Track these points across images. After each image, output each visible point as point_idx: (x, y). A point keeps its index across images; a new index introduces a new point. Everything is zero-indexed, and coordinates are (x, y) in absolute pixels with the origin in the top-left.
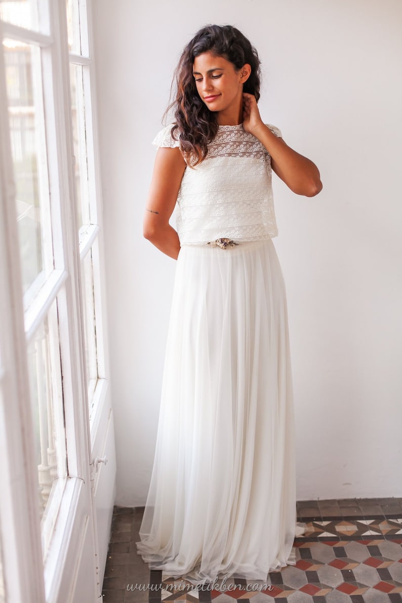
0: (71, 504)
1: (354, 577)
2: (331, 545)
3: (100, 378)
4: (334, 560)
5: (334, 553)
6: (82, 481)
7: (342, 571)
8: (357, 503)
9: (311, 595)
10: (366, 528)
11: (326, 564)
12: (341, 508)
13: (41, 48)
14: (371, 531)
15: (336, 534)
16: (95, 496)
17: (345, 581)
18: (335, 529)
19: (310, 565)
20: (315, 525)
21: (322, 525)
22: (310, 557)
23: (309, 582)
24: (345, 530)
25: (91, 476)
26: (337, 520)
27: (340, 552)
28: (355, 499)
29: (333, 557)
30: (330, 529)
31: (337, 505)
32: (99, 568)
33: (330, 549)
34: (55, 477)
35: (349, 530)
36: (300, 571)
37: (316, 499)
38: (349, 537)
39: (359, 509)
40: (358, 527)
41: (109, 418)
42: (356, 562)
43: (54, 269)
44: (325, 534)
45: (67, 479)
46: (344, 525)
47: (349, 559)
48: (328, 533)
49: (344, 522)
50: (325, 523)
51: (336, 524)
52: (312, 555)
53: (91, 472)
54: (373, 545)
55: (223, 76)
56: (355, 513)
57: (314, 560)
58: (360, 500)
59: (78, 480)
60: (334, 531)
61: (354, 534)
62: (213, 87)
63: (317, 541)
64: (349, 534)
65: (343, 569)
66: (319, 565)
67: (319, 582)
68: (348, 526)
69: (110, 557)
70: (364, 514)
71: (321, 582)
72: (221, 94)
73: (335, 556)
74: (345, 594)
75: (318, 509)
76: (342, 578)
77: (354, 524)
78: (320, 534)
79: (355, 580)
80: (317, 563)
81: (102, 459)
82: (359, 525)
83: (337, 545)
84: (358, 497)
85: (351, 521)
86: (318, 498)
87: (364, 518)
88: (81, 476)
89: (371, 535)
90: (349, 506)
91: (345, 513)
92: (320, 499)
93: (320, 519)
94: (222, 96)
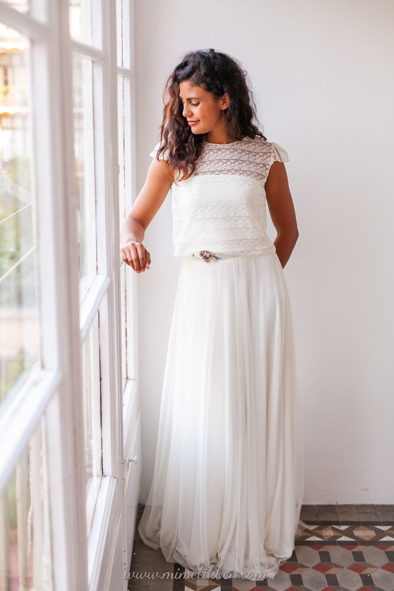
0: (106, 502)
1: (373, 581)
2: (350, 549)
3: (129, 379)
4: (353, 564)
5: (353, 557)
6: (116, 480)
7: (361, 576)
8: (375, 510)
10: (384, 534)
11: (345, 568)
12: (359, 513)
13: (93, 62)
14: (389, 537)
15: (354, 539)
16: (125, 494)
17: (364, 585)
18: (353, 533)
19: (330, 568)
20: (334, 529)
21: (341, 529)
22: (330, 560)
23: (328, 585)
24: (363, 535)
25: (123, 475)
26: (355, 525)
27: (359, 557)
28: (373, 504)
29: (351, 561)
30: (348, 533)
31: (355, 510)
32: (127, 564)
33: (349, 553)
34: (90, 475)
35: (367, 535)
36: (319, 573)
37: (334, 503)
38: (367, 541)
39: (377, 514)
40: (375, 532)
41: (137, 418)
42: (375, 567)
43: (97, 274)
44: (344, 538)
45: (102, 477)
46: (362, 530)
47: (368, 564)
48: (346, 537)
49: (362, 527)
50: (343, 528)
51: (354, 529)
52: (331, 558)
53: (123, 470)
54: (390, 550)
55: (200, 105)
56: (373, 518)
57: (334, 564)
58: (378, 506)
59: (112, 478)
60: (352, 536)
61: (371, 539)
62: (193, 114)
63: (336, 545)
64: (368, 539)
65: (363, 573)
66: (338, 569)
67: (338, 585)
68: (367, 531)
69: (134, 554)
70: (382, 520)
71: (340, 585)
72: (199, 121)
73: (354, 561)
75: (336, 513)
76: (361, 582)
77: (372, 529)
78: (338, 538)
79: (373, 584)
80: (337, 566)
81: (133, 459)
82: (377, 531)
83: (356, 550)
84: (376, 503)
85: (369, 526)
86: (337, 503)
87: (382, 524)
88: (115, 474)
89: (389, 541)
90: (367, 511)
91: (363, 518)
92: (339, 504)
93: (338, 523)
94: (201, 123)
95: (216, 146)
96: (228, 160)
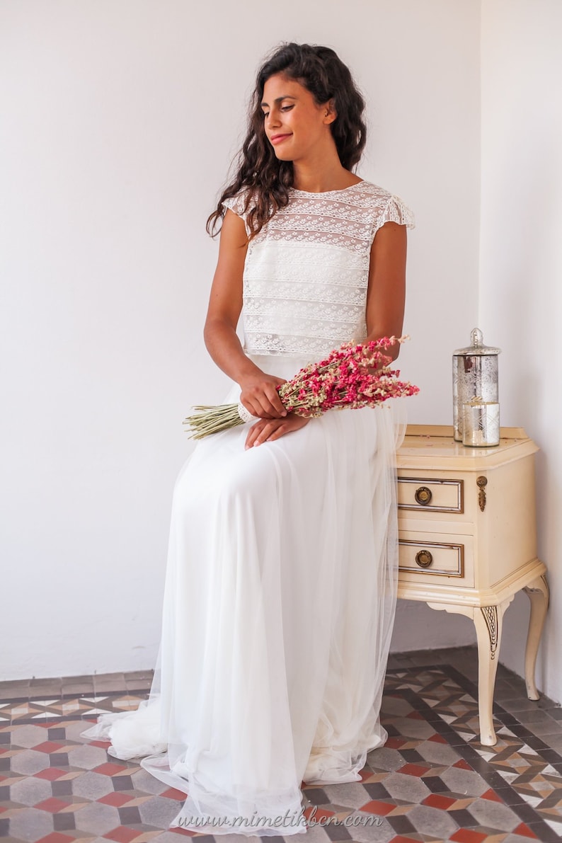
9: (49, 780)
11: (85, 744)
12: (127, 681)
18: (112, 704)
19: (60, 747)
20: (81, 702)
21: (93, 701)
22: (63, 738)
23: (51, 766)
24: (127, 705)
26: (117, 695)
30: (103, 705)
31: (123, 678)
35: (132, 705)
36: (41, 754)
37: (92, 673)
44: (93, 711)
46: (127, 699)
48: (98, 710)
49: (128, 697)
50: (97, 700)
51: (114, 700)
52: (66, 735)
55: (295, 108)
57: (68, 741)
60: (107, 707)
62: (281, 124)
63: (80, 720)
66: (73, 746)
67: (68, 764)
71: (71, 765)
72: (292, 134)
74: (104, 776)
75: (91, 684)
78: (85, 712)
80: (72, 743)
85: (141, 695)
86: (95, 672)
90: (141, 678)
92: (98, 673)
93: (92, 695)
94: (294, 137)
95: (303, 194)
96: (315, 217)
